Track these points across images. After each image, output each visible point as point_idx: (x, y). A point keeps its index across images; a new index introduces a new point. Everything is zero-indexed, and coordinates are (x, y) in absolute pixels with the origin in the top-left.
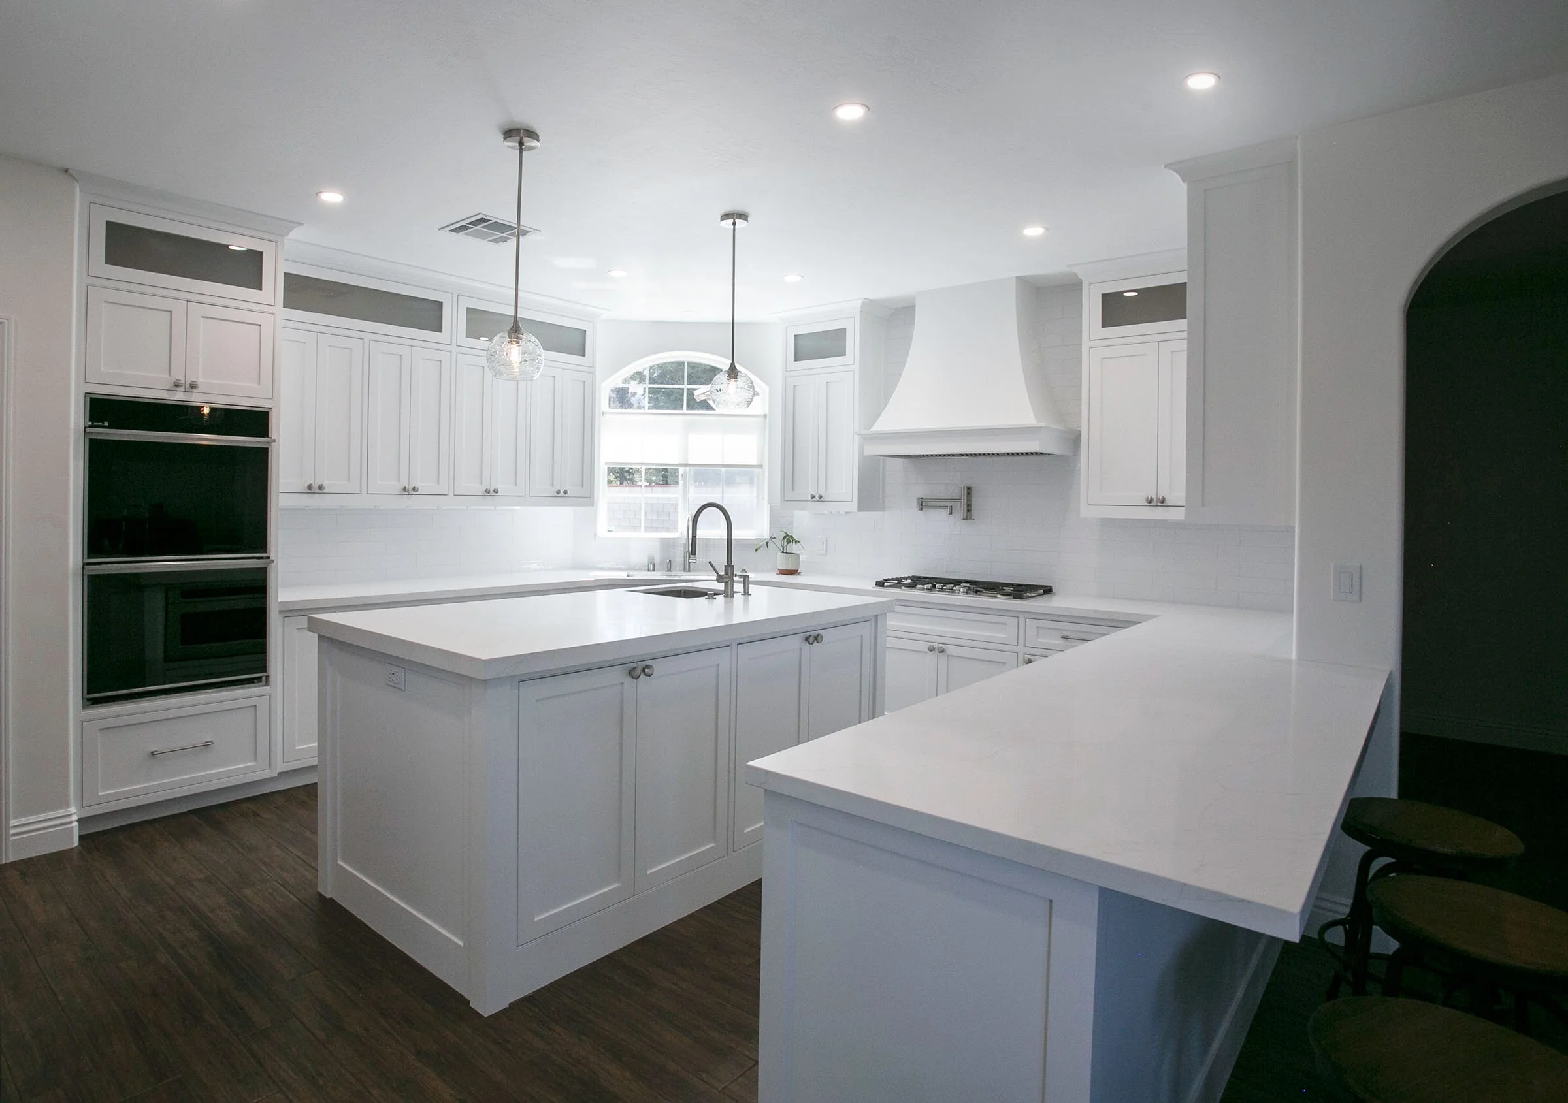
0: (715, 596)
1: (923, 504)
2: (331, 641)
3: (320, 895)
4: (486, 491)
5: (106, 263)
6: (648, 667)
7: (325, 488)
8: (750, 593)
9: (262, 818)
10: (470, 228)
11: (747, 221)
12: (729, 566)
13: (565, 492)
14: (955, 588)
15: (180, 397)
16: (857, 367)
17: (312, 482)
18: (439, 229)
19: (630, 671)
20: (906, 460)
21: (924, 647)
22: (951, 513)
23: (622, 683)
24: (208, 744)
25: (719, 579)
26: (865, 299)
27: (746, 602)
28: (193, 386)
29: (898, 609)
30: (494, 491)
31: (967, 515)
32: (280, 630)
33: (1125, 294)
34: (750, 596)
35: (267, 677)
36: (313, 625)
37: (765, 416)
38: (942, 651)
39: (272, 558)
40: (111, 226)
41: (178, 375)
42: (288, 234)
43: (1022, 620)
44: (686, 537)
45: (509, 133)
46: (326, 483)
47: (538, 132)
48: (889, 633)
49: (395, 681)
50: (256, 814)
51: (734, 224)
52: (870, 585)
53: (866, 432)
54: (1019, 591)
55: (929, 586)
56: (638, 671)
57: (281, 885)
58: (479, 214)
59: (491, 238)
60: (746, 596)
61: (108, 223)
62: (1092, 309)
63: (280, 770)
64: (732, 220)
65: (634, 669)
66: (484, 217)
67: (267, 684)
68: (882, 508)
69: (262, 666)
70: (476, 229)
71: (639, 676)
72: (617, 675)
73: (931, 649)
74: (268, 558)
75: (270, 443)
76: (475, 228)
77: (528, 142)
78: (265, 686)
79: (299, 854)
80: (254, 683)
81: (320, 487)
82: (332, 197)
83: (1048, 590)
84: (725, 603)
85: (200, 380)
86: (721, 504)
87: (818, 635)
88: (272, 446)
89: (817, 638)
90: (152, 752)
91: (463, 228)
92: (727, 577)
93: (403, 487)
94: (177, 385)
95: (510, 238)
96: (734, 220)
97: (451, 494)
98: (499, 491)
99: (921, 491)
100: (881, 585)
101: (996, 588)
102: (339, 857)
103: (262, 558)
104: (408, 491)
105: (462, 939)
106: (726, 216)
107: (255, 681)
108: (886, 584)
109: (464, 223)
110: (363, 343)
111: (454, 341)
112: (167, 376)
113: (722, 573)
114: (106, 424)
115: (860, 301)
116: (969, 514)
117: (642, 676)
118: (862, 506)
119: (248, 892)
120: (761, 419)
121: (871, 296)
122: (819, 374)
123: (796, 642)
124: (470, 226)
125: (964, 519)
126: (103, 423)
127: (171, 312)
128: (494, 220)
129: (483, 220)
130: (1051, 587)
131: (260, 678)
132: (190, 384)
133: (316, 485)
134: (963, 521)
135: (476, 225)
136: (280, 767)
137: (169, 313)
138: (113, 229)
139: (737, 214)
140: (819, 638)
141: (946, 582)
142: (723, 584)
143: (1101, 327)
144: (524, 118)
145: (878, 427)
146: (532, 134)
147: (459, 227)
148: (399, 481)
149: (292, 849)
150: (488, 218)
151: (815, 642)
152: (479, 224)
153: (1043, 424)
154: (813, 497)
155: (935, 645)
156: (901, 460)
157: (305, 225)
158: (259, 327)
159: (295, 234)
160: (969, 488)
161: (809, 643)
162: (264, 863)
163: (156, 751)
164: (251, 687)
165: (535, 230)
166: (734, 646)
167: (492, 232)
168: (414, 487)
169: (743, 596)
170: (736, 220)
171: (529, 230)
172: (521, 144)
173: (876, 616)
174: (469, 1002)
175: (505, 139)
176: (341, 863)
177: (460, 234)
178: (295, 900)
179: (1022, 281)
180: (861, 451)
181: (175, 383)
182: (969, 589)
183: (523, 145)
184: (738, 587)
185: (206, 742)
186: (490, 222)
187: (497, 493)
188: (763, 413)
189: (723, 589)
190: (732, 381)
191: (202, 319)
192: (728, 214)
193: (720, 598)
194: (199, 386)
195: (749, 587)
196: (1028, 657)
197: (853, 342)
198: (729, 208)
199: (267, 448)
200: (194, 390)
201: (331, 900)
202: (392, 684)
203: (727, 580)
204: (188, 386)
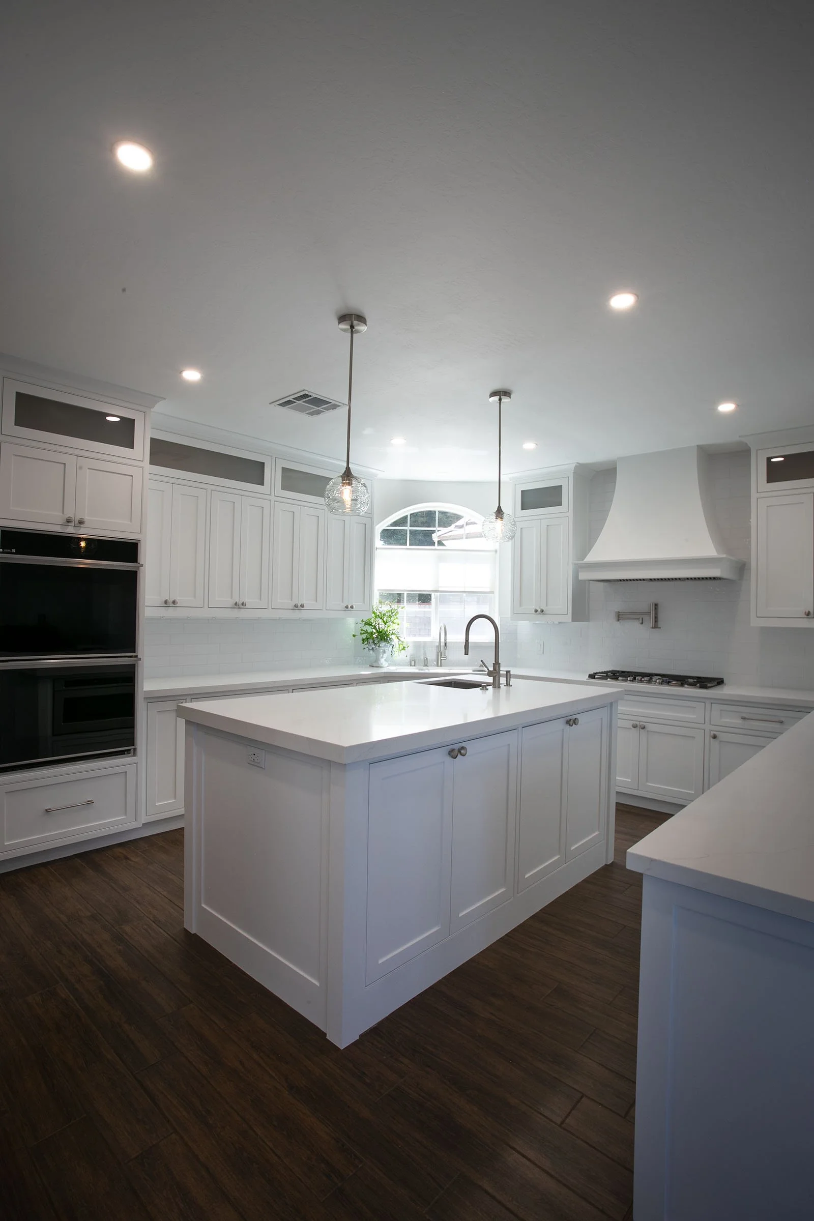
0: (487, 687)
1: (619, 617)
2: (199, 726)
3: (186, 930)
4: (295, 606)
5: (15, 425)
6: (463, 748)
7: (177, 603)
8: (511, 684)
9: (131, 860)
10: (295, 402)
11: (510, 397)
12: (497, 664)
13: (352, 607)
14: (643, 679)
15: (70, 530)
16: (571, 514)
17: (167, 598)
18: (270, 404)
19: (450, 751)
20: (606, 584)
21: (629, 724)
22: (642, 623)
23: (444, 762)
24: (90, 803)
25: (490, 674)
26: (578, 463)
27: (508, 692)
28: (81, 522)
29: (626, 697)
30: (301, 606)
31: (655, 625)
32: (145, 713)
33: (773, 460)
34: (511, 687)
35: (135, 750)
36: (181, 712)
37: (496, 551)
38: (644, 728)
39: (139, 657)
40: (20, 397)
41: (69, 513)
42: (153, 407)
43: (708, 705)
44: (438, 641)
45: (342, 318)
46: (178, 599)
47: (367, 319)
48: (619, 716)
49: (256, 760)
50: (127, 858)
51: (500, 400)
52: (585, 678)
53: (581, 562)
54: (703, 682)
55: (631, 678)
56: (456, 752)
57: (153, 922)
58: (304, 390)
59: (309, 411)
60: (508, 687)
61: (17, 393)
62: (759, 471)
63: (143, 822)
64: (498, 397)
65: (453, 750)
66: (307, 393)
67: (135, 754)
68: (588, 620)
69: (131, 741)
70: (299, 404)
71: (457, 756)
72: (440, 756)
73: (635, 726)
74: (136, 656)
75: (139, 567)
76: (298, 402)
77: (358, 325)
78: (133, 756)
79: (165, 893)
80: (125, 754)
81: (174, 602)
82: (192, 375)
83: (720, 682)
84: (494, 693)
85: (86, 518)
86: (488, 615)
87: (576, 719)
88: (140, 569)
89: (575, 722)
90: (46, 810)
91: (289, 402)
92: (495, 673)
93: (235, 602)
94: (69, 521)
95: (324, 411)
96: (500, 397)
97: (270, 607)
98: (305, 606)
99: (618, 606)
100: (593, 677)
101: (682, 680)
102: (202, 901)
103: (131, 657)
104: (238, 606)
105: (319, 979)
106: (493, 394)
107: (126, 753)
108: (596, 676)
109: (290, 398)
110: (207, 492)
111: (273, 493)
112: (61, 514)
113: (491, 669)
114: (14, 551)
115: (574, 465)
116: (656, 626)
117: (459, 756)
118: (575, 619)
119: (127, 928)
120: (494, 553)
121: (581, 462)
122: (541, 519)
123: (560, 725)
124: (294, 400)
125: (652, 628)
126: (11, 551)
127: (65, 464)
128: (314, 396)
129: (305, 396)
130: (723, 679)
131: (130, 750)
132: (79, 521)
133: (170, 601)
134: (653, 629)
135: (299, 401)
136: (144, 819)
137: (63, 465)
138: (21, 398)
139: (503, 392)
140: (576, 721)
141: (643, 675)
142: (492, 678)
143: (766, 482)
144: (357, 303)
145: (591, 558)
146: (362, 319)
147: (285, 402)
148: (232, 598)
149: (160, 890)
150: (310, 394)
151: (574, 725)
152: (301, 400)
153: (724, 556)
154: (536, 611)
155: (638, 723)
156: (602, 584)
157: (166, 400)
158: (131, 477)
159: (160, 407)
160: (656, 605)
161: (570, 725)
162: (138, 902)
163: (50, 809)
164: (123, 758)
165: (343, 404)
166: (520, 729)
167: (311, 406)
168: (243, 603)
169: (506, 687)
170: (502, 397)
171: (340, 404)
172: (352, 327)
173: (611, 704)
174: (325, 1034)
175: (339, 323)
176: (203, 905)
177: (285, 408)
178: (166, 935)
179: (701, 448)
180: (576, 576)
181: (67, 519)
182: (663, 681)
183: (354, 328)
184: (503, 680)
185: (88, 801)
186: (311, 397)
187: (303, 607)
188: (494, 549)
189: (492, 682)
190: (499, 521)
191: (88, 470)
192: (496, 392)
193: (490, 688)
194: (86, 522)
195: (510, 680)
196: (713, 733)
197: (568, 496)
198: (497, 386)
199: (137, 571)
200: (82, 526)
201: (195, 934)
202: (253, 763)
203: (495, 675)
204: (77, 522)
